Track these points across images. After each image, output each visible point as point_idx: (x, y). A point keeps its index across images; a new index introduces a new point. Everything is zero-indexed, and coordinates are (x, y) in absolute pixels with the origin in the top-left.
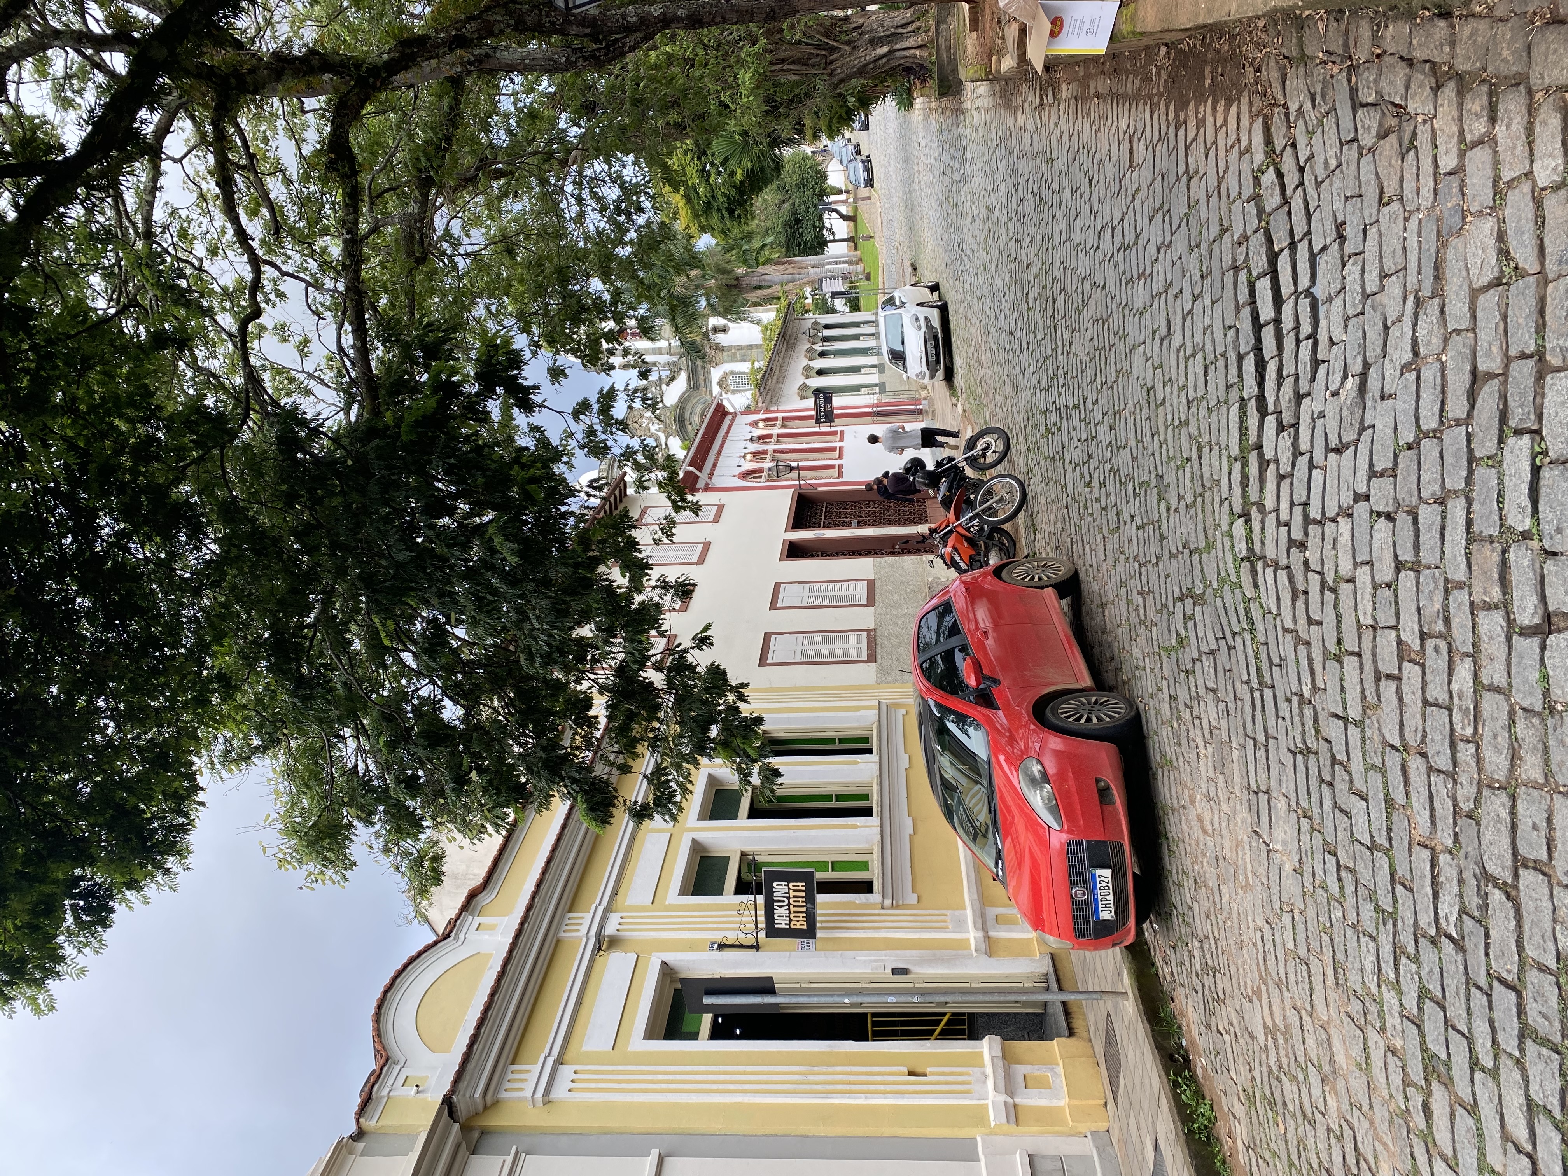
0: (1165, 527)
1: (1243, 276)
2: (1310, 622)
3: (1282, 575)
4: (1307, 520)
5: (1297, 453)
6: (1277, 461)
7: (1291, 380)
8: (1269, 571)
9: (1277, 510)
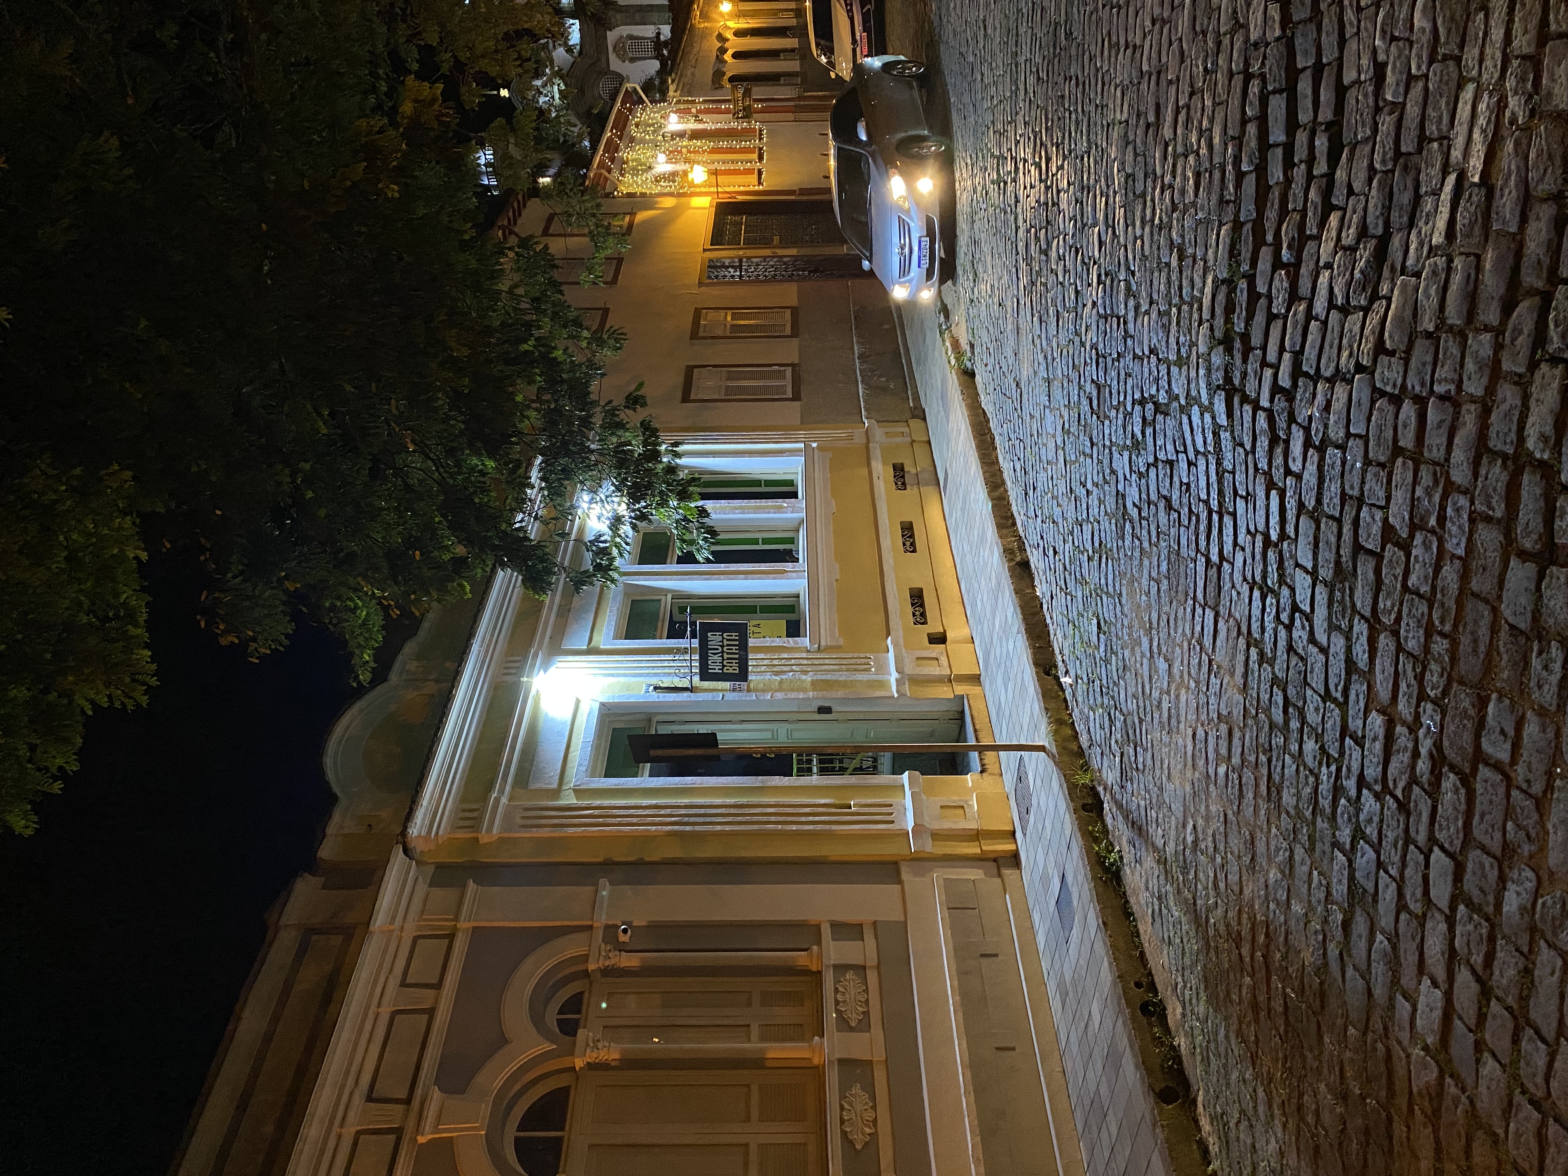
0: (1131, 326)
1: (1254, 88)
2: (1288, 472)
3: (1262, 416)
4: (1297, 372)
5: (1293, 297)
6: (1269, 297)
7: (1297, 217)
8: (1247, 408)
9: (1264, 348)
